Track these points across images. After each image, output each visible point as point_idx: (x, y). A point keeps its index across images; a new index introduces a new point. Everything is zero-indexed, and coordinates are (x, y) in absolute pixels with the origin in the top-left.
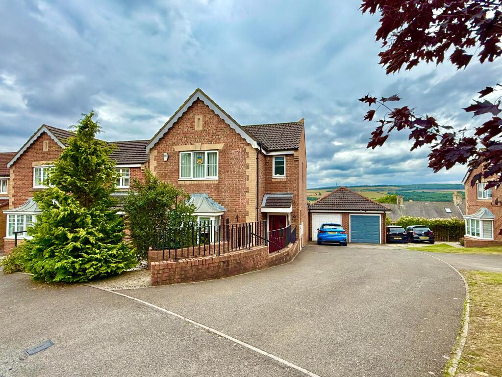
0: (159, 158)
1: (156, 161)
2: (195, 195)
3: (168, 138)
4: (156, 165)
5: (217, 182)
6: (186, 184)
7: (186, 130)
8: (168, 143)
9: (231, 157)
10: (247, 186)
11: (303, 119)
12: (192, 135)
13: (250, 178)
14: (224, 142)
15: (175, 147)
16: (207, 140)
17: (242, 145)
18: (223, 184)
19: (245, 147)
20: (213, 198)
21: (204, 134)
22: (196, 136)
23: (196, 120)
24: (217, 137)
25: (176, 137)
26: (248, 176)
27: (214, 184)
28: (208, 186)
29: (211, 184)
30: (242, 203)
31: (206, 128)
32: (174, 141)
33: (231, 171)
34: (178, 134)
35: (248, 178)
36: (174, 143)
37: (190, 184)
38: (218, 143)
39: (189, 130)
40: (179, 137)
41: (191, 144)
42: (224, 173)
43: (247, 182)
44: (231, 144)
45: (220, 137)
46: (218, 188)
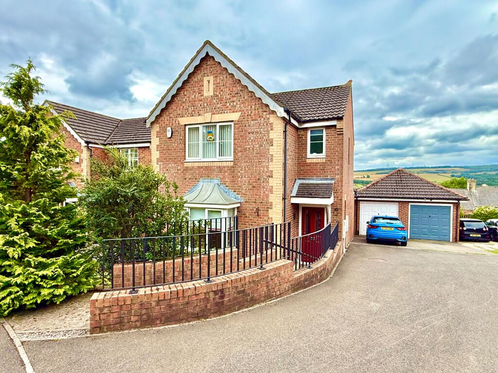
0: (161, 134)
1: (158, 138)
2: (205, 180)
3: (172, 108)
4: (158, 144)
5: (232, 164)
6: (193, 167)
7: (193, 96)
8: (171, 115)
9: (250, 131)
10: (270, 169)
11: (351, 81)
12: (200, 103)
13: (274, 158)
14: (240, 111)
15: (180, 119)
16: (218, 108)
17: (265, 113)
18: (240, 167)
19: (268, 116)
20: (227, 185)
21: (215, 101)
22: (205, 104)
23: (205, 83)
24: (232, 104)
25: (182, 107)
26: (272, 155)
27: (228, 167)
28: (220, 169)
29: (224, 167)
30: (264, 192)
31: (218, 93)
32: (179, 112)
33: (249, 148)
34: (183, 102)
35: (272, 159)
36: (179, 114)
37: (199, 167)
38: (233, 112)
39: (197, 96)
40: (185, 107)
41: (199, 115)
42: (241, 151)
43: (270, 163)
44: (250, 112)
45: (235, 104)
46: (233, 172)
